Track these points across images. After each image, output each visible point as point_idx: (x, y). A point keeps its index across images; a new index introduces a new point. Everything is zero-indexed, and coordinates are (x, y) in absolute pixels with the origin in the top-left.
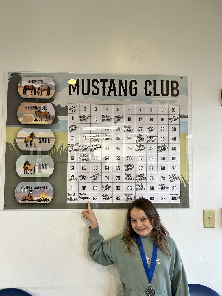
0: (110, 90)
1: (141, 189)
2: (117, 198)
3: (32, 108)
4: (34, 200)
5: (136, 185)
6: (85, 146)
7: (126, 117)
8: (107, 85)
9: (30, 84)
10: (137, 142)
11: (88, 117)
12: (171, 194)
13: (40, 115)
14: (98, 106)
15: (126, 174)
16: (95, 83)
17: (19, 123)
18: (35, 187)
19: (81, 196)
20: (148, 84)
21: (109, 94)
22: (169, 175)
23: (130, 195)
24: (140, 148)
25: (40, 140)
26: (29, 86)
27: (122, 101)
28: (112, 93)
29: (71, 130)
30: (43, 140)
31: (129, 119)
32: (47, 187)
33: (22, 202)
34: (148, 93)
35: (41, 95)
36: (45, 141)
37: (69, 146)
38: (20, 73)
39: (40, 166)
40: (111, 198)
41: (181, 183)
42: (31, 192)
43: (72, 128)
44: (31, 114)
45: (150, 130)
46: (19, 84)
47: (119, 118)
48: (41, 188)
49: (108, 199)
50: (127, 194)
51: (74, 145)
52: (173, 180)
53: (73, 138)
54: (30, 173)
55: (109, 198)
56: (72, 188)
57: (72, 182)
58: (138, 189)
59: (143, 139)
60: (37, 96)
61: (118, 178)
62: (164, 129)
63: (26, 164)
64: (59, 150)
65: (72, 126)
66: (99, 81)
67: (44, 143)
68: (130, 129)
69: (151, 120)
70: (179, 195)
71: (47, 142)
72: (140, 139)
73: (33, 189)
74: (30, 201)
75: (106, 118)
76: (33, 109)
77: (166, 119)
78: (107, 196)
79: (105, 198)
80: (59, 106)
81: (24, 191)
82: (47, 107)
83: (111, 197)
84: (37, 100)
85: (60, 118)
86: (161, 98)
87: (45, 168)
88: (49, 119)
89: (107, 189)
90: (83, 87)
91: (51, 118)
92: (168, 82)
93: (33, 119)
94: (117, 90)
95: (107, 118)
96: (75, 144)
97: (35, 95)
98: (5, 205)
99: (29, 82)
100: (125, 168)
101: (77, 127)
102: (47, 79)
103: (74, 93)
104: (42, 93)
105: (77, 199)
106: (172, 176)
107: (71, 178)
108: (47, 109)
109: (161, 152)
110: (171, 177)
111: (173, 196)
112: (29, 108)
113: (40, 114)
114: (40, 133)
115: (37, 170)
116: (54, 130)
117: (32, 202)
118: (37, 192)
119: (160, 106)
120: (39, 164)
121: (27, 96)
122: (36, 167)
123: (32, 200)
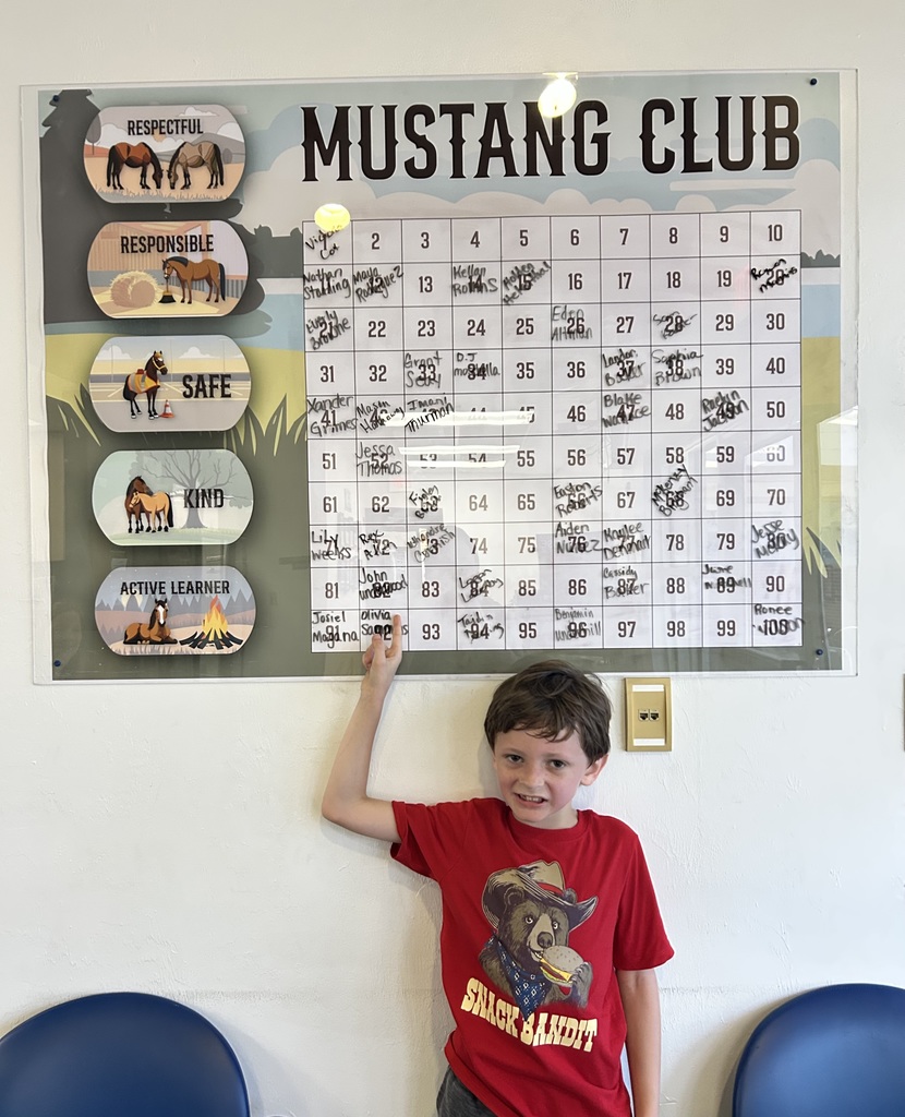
0: (487, 153)
1: (626, 589)
2: (525, 631)
3: (149, 245)
4: (175, 642)
5: (605, 574)
6: (379, 410)
7: (561, 272)
8: (473, 127)
9: (134, 141)
10: (610, 381)
11: (392, 277)
12: (758, 609)
13: (183, 277)
14: (432, 227)
15: (559, 525)
16: (419, 120)
17: (96, 314)
18: (179, 589)
19: (373, 622)
20: (658, 115)
21: (482, 172)
22: (753, 527)
23: (578, 614)
24: (623, 406)
25: (188, 386)
26: (129, 148)
27: (543, 203)
28: (496, 165)
29: (316, 334)
30: (201, 386)
31: (575, 282)
32: (226, 588)
33: (127, 650)
34: (658, 158)
35: (186, 186)
36: (208, 389)
37: (314, 407)
38: (89, 93)
39: (193, 499)
40: (498, 632)
41: (803, 560)
42: (160, 609)
43: (320, 329)
44: (144, 272)
45: (666, 330)
46: (87, 142)
47: (528, 278)
48: (203, 589)
49: (487, 634)
50: (568, 610)
51: (335, 405)
52: (769, 546)
53: (328, 374)
54: (152, 526)
55: (490, 628)
56: (334, 590)
57: (329, 563)
58: (615, 589)
59: (639, 367)
60: (166, 194)
61: (526, 546)
62: (732, 323)
63: (135, 491)
64: (272, 427)
65: (320, 322)
66: (436, 112)
67: (205, 396)
68: (578, 325)
69: (674, 280)
70: (796, 613)
71: (217, 392)
72: (624, 370)
73: (169, 596)
74: (157, 646)
75: (470, 278)
76: (154, 249)
77: (741, 277)
78: (478, 620)
79: (472, 631)
80: (264, 231)
81: (132, 602)
82: (211, 239)
83: (497, 627)
84: (167, 210)
85: (270, 286)
86: (719, 179)
87: (216, 506)
89: (481, 591)
90: (365, 143)
91: (229, 288)
92: (747, 103)
93: (153, 298)
94: (519, 150)
95: (474, 280)
96: (339, 399)
97: (158, 187)
98: (56, 664)
99: (130, 130)
100: (557, 502)
101: (345, 322)
102: (209, 114)
103: (327, 173)
104: (187, 176)
105: (353, 637)
106: (765, 532)
107: (324, 547)
108: (211, 247)
109: (718, 428)
110: (759, 534)
111: (769, 616)
112: (135, 248)
113: (181, 274)
114: (185, 356)
115: (181, 513)
116: (246, 341)
117: (167, 646)
118: (184, 609)
119: (714, 216)
120: (189, 487)
121: (125, 194)
122: (178, 503)
123: (167, 641)
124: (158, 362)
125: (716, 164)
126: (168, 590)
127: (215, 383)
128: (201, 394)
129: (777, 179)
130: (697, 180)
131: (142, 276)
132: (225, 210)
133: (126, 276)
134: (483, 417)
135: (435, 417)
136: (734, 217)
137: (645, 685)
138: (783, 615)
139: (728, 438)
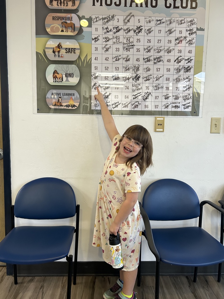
0: (132, 1)
3: (59, 19)
4: (63, 106)
13: (66, 26)
15: (144, 84)
17: (47, 33)
18: (64, 95)
21: (131, 6)
25: (67, 51)
27: (143, 13)
32: (74, 95)
34: (168, 5)
39: (67, 75)
41: (193, 93)
42: (60, 99)
44: (57, 24)
48: (69, 95)
60: (63, 7)
63: (55, 73)
64: (84, 60)
67: (70, 53)
70: (191, 104)
71: (73, 52)
72: (159, 51)
74: (59, 107)
80: (84, 17)
81: (54, 98)
82: (72, 18)
84: (63, 11)
85: (85, 29)
87: (72, 77)
88: (74, 30)
91: (76, 29)
93: (59, 30)
97: (61, 6)
98: (38, 110)
103: (98, 4)
104: (67, 3)
108: (72, 20)
112: (56, 19)
114: (66, 44)
115: (65, 79)
116: (80, 41)
117: (61, 107)
118: (65, 99)
119: (179, 18)
120: (66, 73)
121: (53, 7)
122: (64, 76)
123: (61, 106)
125: (180, 7)
126: (62, 95)
127: (72, 50)
128: (69, 52)
129: (193, 11)
130: (176, 10)
132: (75, 11)
133: (53, 25)
134: (129, 60)
135: (119, 59)
136: (183, 19)
137: (160, 118)
138: (188, 105)
139: (179, 67)
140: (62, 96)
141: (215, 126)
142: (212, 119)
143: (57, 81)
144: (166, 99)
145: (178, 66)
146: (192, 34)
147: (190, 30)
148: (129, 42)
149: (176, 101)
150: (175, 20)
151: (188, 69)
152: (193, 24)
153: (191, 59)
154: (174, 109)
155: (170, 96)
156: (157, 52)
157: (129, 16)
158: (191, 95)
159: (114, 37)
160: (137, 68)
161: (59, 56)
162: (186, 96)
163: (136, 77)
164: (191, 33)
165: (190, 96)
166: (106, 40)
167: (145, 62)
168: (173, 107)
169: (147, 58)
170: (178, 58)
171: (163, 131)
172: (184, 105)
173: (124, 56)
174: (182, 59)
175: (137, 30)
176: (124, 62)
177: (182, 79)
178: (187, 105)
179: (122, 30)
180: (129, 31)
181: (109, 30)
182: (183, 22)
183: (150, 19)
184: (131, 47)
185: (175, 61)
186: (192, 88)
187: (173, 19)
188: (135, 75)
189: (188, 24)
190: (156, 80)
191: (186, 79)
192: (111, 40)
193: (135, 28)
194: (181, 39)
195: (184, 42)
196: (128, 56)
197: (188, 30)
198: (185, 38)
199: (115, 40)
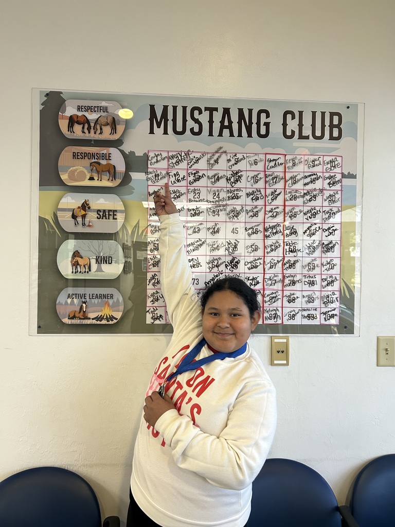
0: (223, 127)
3: (85, 156)
4: (90, 319)
8: (217, 117)
13: (98, 170)
16: (196, 112)
17: (61, 183)
18: (92, 297)
21: (220, 135)
25: (99, 214)
26: (77, 116)
28: (226, 132)
30: (104, 214)
32: (112, 296)
33: (69, 322)
34: (289, 133)
35: (101, 133)
36: (107, 216)
38: (62, 93)
39: (99, 260)
41: (340, 291)
42: (84, 305)
44: (82, 167)
46: (60, 113)
48: (102, 297)
54: (82, 271)
60: (92, 136)
63: (75, 256)
64: (133, 232)
66: (203, 110)
67: (106, 219)
71: (111, 217)
76: (86, 158)
80: (132, 153)
81: (72, 302)
82: (110, 155)
84: (93, 142)
85: (135, 176)
86: (312, 143)
87: (109, 263)
88: (114, 177)
90: (174, 120)
91: (117, 175)
92: (323, 114)
93: (85, 178)
94: (235, 126)
97: (89, 133)
98: (39, 327)
99: (78, 109)
102: (112, 105)
103: (159, 131)
104: (101, 129)
108: (110, 158)
112: (79, 157)
113: (100, 168)
114: (98, 202)
115: (94, 267)
116: (124, 197)
118: (94, 305)
119: (310, 157)
120: (98, 255)
121: (75, 135)
122: (93, 262)
123: (86, 318)
124: (87, 204)
125: (311, 137)
126: (87, 297)
127: (110, 214)
128: (104, 218)
129: (333, 144)
130: (303, 143)
131: (81, 168)
132: (117, 144)
134: (218, 231)
135: (199, 230)
136: (317, 157)
137: (280, 339)
138: (333, 312)
139: (313, 243)
140: (88, 299)
141: (385, 351)
142: (378, 338)
143: (79, 271)
144: (289, 301)
145: (310, 242)
146: (333, 184)
147: (330, 178)
148: (217, 199)
149: (310, 305)
150: (302, 160)
151: (330, 246)
152: (335, 167)
153: (334, 228)
154: (306, 322)
155: (297, 297)
156: (271, 216)
157: (217, 152)
158: (337, 294)
159: (190, 190)
160: (233, 246)
161: (84, 224)
162: (329, 297)
163: (231, 263)
164: (332, 182)
165: (335, 297)
166: (175, 196)
167: (249, 235)
168: (304, 317)
169: (252, 228)
170: (311, 227)
171: (287, 364)
172: (325, 314)
173: (210, 225)
174: (317, 229)
175: (233, 178)
176: (209, 236)
177: (320, 265)
178: (330, 313)
179: (205, 178)
180: (218, 179)
181: (180, 178)
182: (317, 163)
183: (256, 157)
184: (221, 208)
185: (304, 233)
186: (338, 282)
187: (299, 157)
188: (230, 258)
189: (327, 166)
190: (270, 268)
191: (326, 265)
192: (184, 196)
193: (229, 174)
194: (315, 193)
195: (319, 199)
196: (216, 225)
197: (326, 176)
198: (322, 191)
199: (191, 196)
